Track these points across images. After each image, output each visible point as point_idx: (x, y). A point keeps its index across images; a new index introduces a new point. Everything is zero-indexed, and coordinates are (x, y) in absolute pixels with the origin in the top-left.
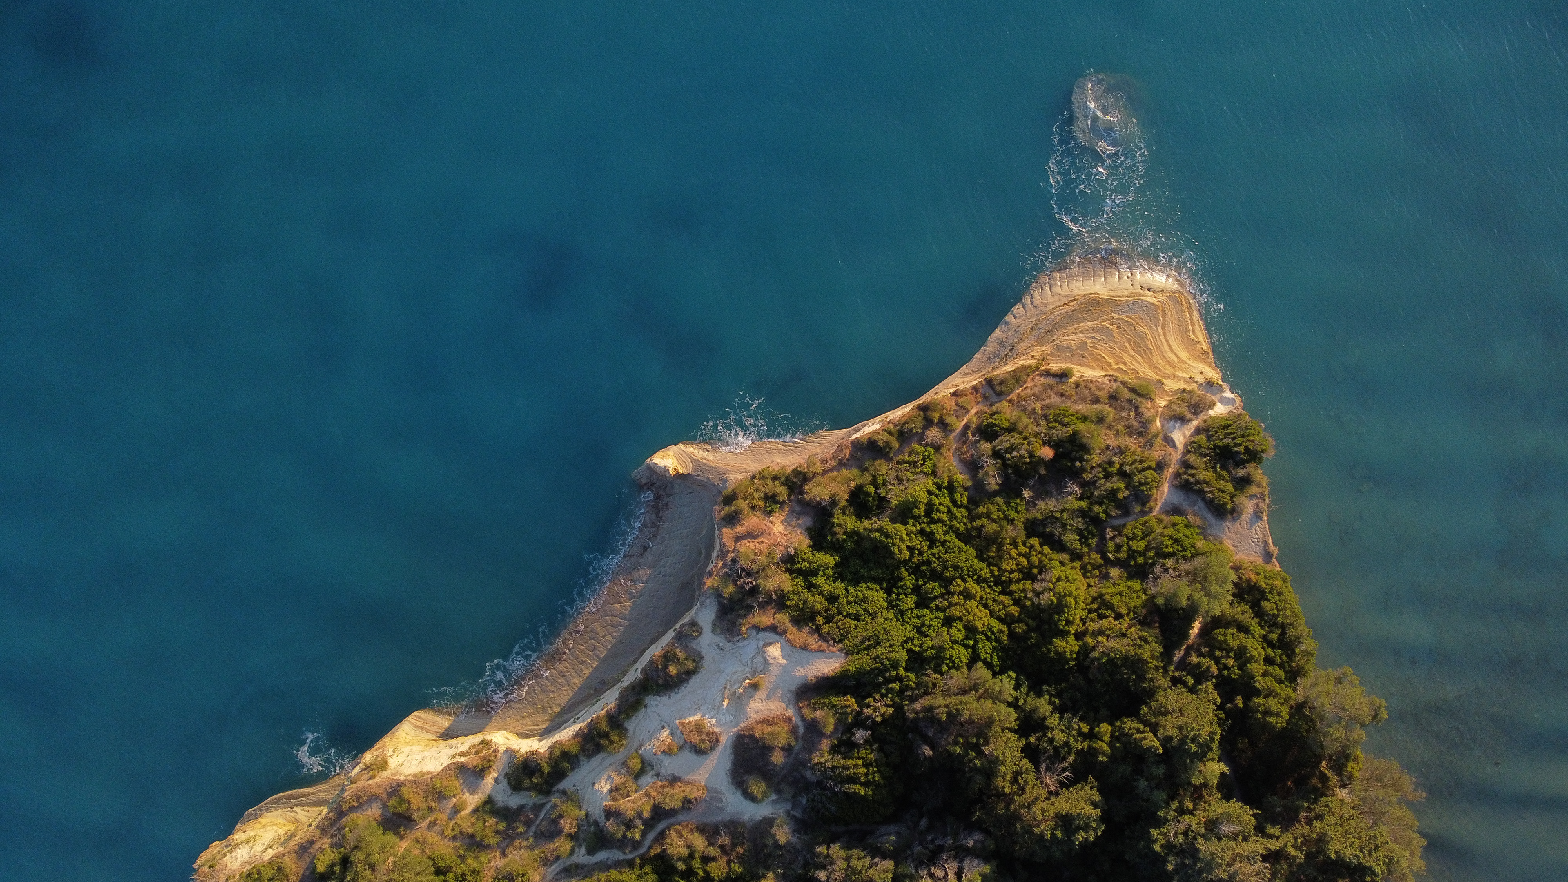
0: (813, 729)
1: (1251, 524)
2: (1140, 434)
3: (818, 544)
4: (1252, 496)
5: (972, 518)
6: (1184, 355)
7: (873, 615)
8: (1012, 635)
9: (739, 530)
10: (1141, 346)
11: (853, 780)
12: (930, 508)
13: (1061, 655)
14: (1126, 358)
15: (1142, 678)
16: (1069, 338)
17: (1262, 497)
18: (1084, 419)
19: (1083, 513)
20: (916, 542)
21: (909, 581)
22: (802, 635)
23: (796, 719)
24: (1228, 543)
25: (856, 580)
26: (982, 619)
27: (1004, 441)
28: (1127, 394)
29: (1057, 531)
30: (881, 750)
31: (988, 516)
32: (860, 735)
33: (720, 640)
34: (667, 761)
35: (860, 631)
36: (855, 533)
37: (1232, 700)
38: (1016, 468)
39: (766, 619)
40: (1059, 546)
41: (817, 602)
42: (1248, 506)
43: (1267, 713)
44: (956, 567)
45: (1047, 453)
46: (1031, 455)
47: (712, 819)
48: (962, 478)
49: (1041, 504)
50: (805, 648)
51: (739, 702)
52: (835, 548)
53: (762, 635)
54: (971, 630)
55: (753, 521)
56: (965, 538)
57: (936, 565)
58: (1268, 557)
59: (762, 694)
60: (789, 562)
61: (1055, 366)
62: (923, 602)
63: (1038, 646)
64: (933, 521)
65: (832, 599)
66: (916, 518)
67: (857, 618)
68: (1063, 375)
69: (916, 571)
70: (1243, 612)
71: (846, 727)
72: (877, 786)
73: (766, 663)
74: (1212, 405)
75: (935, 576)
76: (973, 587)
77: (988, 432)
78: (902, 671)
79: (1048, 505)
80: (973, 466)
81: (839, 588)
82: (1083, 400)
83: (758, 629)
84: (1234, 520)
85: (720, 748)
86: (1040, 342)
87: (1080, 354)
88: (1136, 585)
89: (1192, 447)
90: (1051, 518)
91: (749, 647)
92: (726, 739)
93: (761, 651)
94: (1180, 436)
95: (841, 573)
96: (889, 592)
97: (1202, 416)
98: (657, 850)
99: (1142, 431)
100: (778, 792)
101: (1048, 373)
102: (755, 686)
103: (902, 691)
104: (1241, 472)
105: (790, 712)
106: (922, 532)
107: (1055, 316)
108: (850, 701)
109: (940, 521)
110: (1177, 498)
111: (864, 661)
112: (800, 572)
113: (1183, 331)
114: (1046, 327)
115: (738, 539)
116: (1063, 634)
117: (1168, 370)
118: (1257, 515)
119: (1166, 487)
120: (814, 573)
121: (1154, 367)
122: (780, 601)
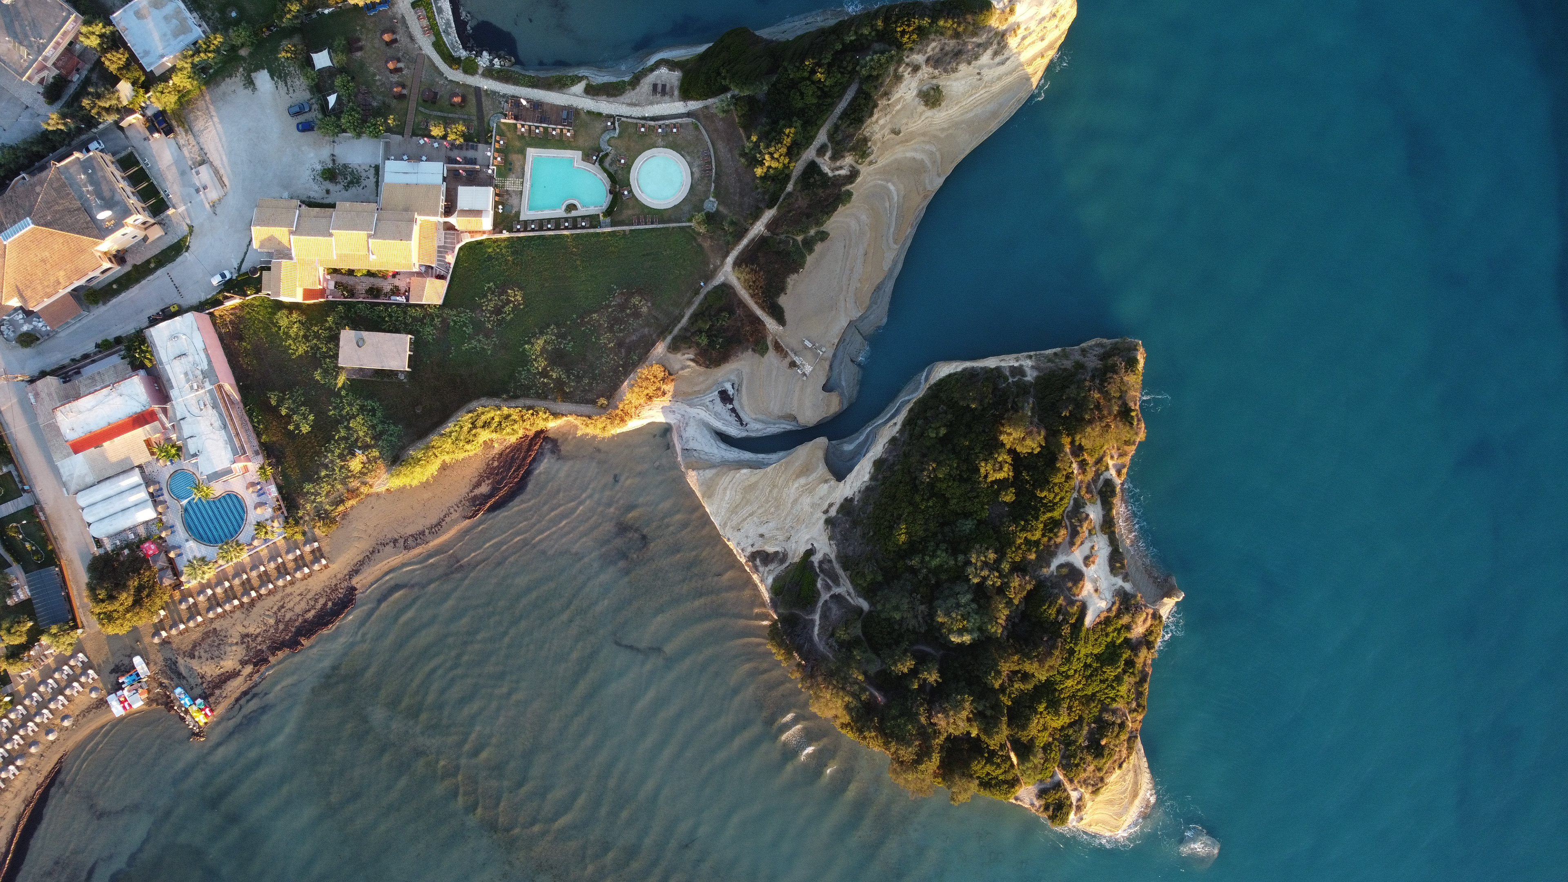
0: (1072, 603)
1: (1031, 800)
2: (1085, 781)
3: (1127, 641)
4: (1040, 807)
5: (1099, 700)
6: (1095, 817)
7: (1093, 646)
8: (1056, 690)
9: (1150, 616)
10: (1110, 802)
11: (1049, 607)
12: (1113, 688)
13: (1041, 703)
14: (1109, 794)
15: (1017, 726)
16: (1130, 777)
17: (1037, 811)
18: (1105, 764)
19: (1075, 741)
20: (1106, 676)
21: (1095, 665)
22: (1103, 616)
23: (1077, 598)
24: (1030, 787)
25: (1107, 646)
26: (1069, 683)
27: (1116, 729)
28: (1099, 785)
29: (1076, 728)
30: (1051, 622)
31: (1096, 707)
32: (1061, 618)
33: (1117, 587)
34: (1090, 545)
35: (1092, 638)
36: (1121, 656)
37: (988, 753)
38: (1104, 727)
39: (1114, 608)
40: (1071, 725)
41: (1110, 629)
42: (1037, 803)
43: (979, 762)
44: (1090, 685)
45: (1103, 742)
46: (1106, 736)
47: (1061, 548)
48: (1115, 705)
49: (1087, 728)
50: (1099, 616)
51: (1095, 581)
52: (1121, 645)
53: (1111, 603)
54: (1068, 677)
55: (1149, 622)
56: (1094, 694)
57: (1094, 678)
58: (1016, 799)
59: (1092, 591)
60: (1128, 628)
61: (1125, 765)
62: (1086, 666)
63: (1047, 697)
64: (1108, 686)
65: (1107, 635)
66: (1113, 681)
67: (1096, 640)
68: (1120, 766)
69: (1096, 669)
70: (1010, 777)
71: (1067, 614)
72: (1042, 614)
73: (1102, 599)
74: (1076, 814)
75: (1091, 675)
76: (1080, 686)
77: (1122, 726)
78: (1072, 645)
79: (1085, 731)
80: (1114, 712)
81: (1109, 639)
82: (1109, 768)
83: (1114, 603)
84: (1036, 795)
85: (1082, 565)
86: (1134, 765)
87: (1123, 778)
88: (1042, 745)
89: (1068, 797)
90: (1081, 729)
91: (1108, 595)
92: (1084, 569)
93: (1106, 599)
94: (1074, 795)
95: (1113, 643)
96: (1095, 655)
97: (1074, 808)
98: (1063, 524)
99: (1085, 782)
100: (1056, 576)
101: (1124, 761)
102: (1096, 590)
103: (1065, 640)
104: (1051, 809)
105: (1080, 597)
106: (1107, 680)
107: (1139, 777)
108: (1073, 621)
109: (1106, 688)
110: (1056, 779)
111: (1083, 634)
112: (1121, 628)
113: (1104, 823)
114: (1138, 771)
115: (1147, 614)
116: (1046, 708)
117: (1095, 807)
118: (1032, 805)
119: (1061, 777)
120: (1119, 634)
121: (1100, 802)
122: (1118, 616)
